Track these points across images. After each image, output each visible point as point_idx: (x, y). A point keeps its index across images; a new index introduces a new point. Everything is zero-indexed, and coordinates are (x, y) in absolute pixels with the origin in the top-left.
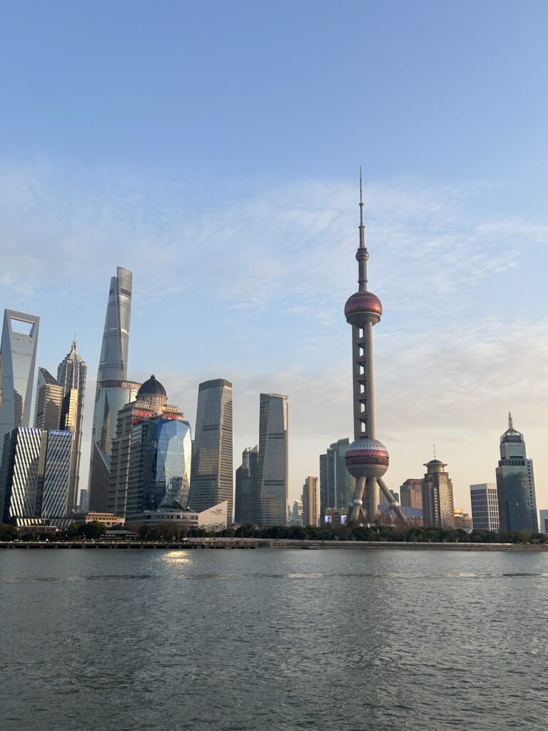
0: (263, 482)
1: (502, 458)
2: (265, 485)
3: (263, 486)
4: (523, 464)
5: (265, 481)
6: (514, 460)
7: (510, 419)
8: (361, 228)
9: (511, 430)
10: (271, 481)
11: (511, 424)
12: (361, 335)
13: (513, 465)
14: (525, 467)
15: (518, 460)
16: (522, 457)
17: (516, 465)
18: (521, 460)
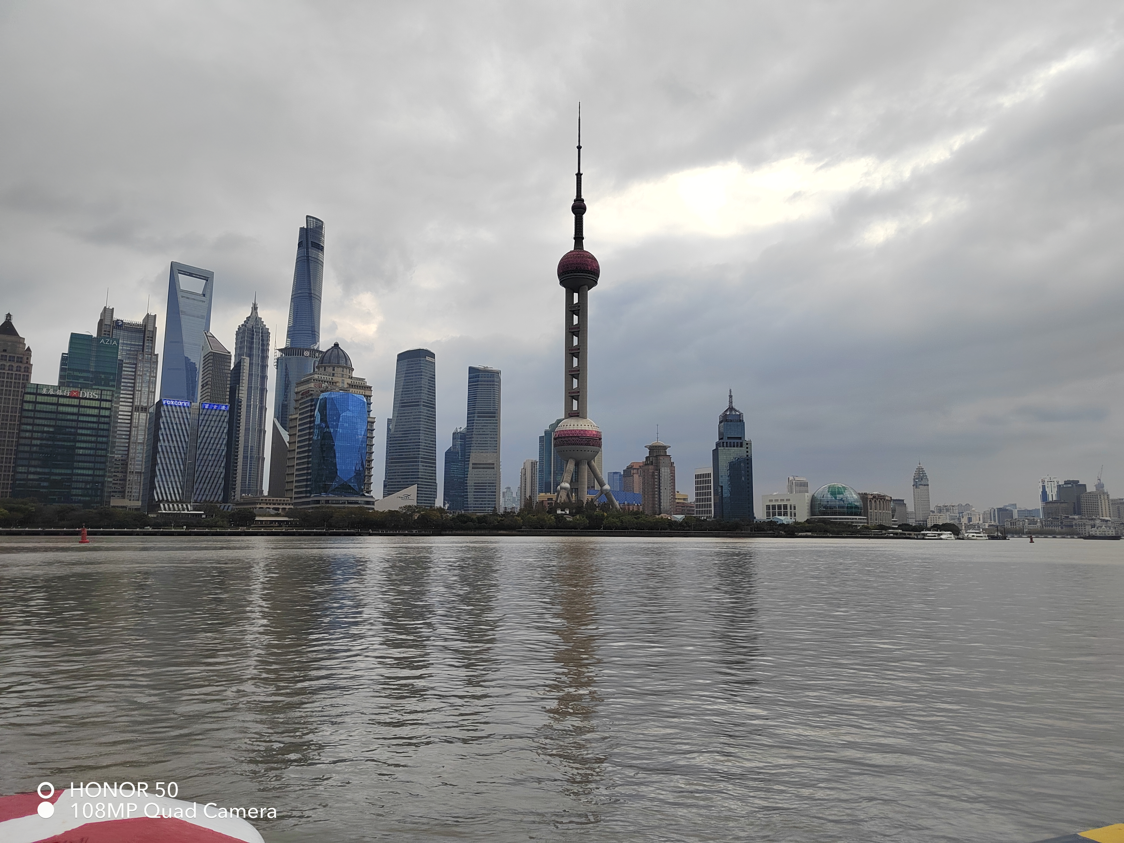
0: (471, 465)
1: (720, 439)
2: (473, 468)
3: (470, 469)
4: (741, 446)
5: (473, 464)
6: (732, 441)
7: (731, 396)
8: (579, 175)
9: (731, 409)
10: (480, 464)
11: (731, 402)
12: (576, 301)
13: (731, 447)
14: (744, 449)
15: (736, 441)
16: (740, 438)
17: (734, 446)
18: (739, 441)
